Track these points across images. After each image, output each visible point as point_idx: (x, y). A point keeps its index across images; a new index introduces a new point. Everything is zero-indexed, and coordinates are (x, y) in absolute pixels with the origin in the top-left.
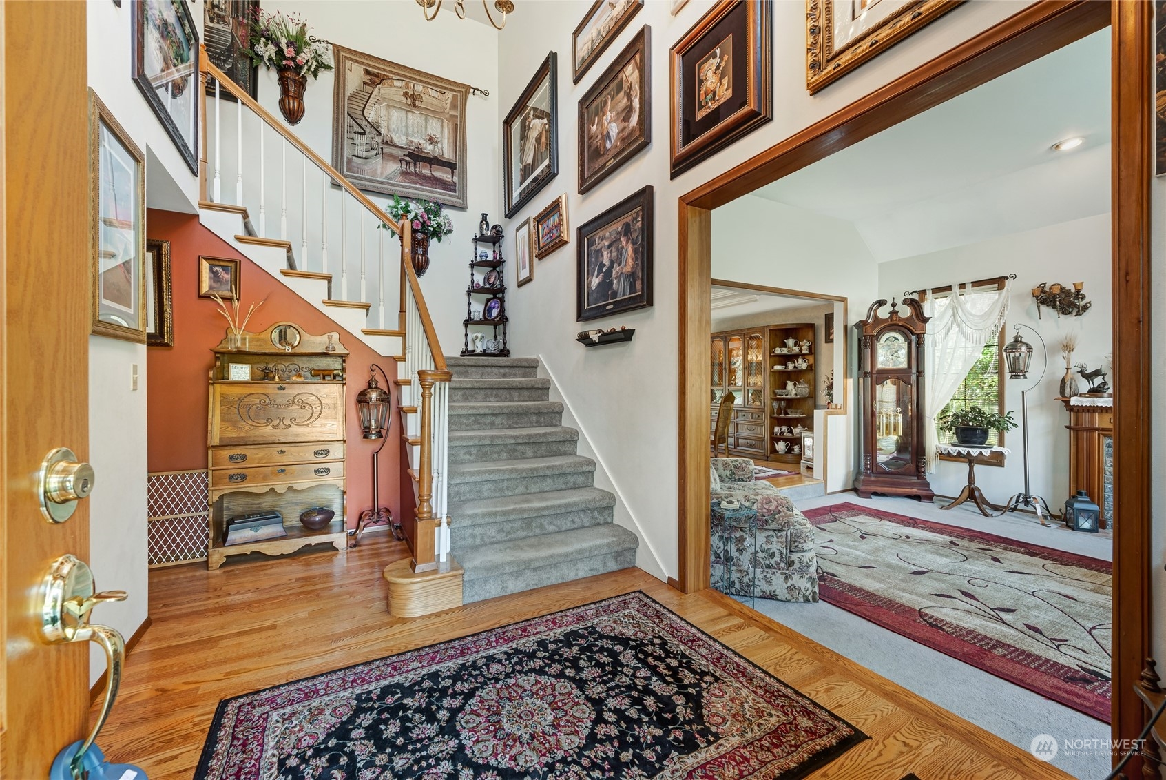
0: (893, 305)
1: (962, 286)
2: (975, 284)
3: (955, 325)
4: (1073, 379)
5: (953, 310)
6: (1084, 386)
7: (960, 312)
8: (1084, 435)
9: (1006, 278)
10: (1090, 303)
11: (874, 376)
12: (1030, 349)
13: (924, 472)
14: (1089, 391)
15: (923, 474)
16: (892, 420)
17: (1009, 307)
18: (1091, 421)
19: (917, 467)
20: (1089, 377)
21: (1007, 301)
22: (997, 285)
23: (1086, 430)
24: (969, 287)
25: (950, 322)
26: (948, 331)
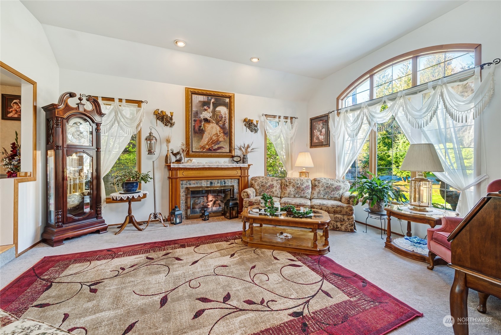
0: (80, 99)
1: (120, 100)
2: (128, 101)
3: (116, 122)
4: (170, 155)
5: (115, 113)
6: (173, 159)
7: (119, 115)
8: (174, 180)
9: (142, 102)
10: (174, 122)
11: (65, 150)
12: (156, 140)
13: (101, 214)
14: (176, 161)
15: (100, 215)
16: (78, 181)
17: (144, 118)
18: (176, 174)
19: (97, 211)
20: (175, 155)
21: (144, 114)
22: (137, 105)
23: (175, 178)
24: (124, 101)
25: (113, 120)
26: (113, 125)
